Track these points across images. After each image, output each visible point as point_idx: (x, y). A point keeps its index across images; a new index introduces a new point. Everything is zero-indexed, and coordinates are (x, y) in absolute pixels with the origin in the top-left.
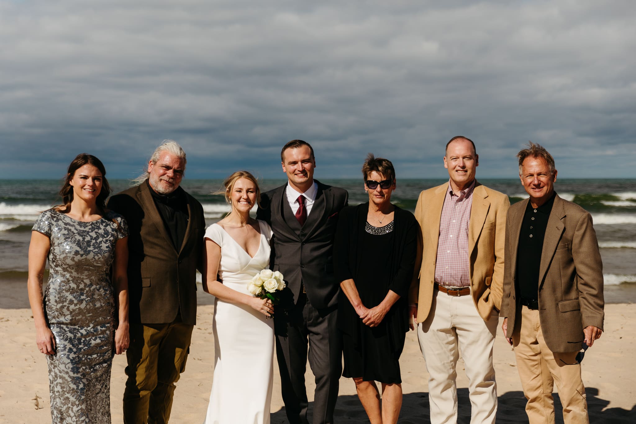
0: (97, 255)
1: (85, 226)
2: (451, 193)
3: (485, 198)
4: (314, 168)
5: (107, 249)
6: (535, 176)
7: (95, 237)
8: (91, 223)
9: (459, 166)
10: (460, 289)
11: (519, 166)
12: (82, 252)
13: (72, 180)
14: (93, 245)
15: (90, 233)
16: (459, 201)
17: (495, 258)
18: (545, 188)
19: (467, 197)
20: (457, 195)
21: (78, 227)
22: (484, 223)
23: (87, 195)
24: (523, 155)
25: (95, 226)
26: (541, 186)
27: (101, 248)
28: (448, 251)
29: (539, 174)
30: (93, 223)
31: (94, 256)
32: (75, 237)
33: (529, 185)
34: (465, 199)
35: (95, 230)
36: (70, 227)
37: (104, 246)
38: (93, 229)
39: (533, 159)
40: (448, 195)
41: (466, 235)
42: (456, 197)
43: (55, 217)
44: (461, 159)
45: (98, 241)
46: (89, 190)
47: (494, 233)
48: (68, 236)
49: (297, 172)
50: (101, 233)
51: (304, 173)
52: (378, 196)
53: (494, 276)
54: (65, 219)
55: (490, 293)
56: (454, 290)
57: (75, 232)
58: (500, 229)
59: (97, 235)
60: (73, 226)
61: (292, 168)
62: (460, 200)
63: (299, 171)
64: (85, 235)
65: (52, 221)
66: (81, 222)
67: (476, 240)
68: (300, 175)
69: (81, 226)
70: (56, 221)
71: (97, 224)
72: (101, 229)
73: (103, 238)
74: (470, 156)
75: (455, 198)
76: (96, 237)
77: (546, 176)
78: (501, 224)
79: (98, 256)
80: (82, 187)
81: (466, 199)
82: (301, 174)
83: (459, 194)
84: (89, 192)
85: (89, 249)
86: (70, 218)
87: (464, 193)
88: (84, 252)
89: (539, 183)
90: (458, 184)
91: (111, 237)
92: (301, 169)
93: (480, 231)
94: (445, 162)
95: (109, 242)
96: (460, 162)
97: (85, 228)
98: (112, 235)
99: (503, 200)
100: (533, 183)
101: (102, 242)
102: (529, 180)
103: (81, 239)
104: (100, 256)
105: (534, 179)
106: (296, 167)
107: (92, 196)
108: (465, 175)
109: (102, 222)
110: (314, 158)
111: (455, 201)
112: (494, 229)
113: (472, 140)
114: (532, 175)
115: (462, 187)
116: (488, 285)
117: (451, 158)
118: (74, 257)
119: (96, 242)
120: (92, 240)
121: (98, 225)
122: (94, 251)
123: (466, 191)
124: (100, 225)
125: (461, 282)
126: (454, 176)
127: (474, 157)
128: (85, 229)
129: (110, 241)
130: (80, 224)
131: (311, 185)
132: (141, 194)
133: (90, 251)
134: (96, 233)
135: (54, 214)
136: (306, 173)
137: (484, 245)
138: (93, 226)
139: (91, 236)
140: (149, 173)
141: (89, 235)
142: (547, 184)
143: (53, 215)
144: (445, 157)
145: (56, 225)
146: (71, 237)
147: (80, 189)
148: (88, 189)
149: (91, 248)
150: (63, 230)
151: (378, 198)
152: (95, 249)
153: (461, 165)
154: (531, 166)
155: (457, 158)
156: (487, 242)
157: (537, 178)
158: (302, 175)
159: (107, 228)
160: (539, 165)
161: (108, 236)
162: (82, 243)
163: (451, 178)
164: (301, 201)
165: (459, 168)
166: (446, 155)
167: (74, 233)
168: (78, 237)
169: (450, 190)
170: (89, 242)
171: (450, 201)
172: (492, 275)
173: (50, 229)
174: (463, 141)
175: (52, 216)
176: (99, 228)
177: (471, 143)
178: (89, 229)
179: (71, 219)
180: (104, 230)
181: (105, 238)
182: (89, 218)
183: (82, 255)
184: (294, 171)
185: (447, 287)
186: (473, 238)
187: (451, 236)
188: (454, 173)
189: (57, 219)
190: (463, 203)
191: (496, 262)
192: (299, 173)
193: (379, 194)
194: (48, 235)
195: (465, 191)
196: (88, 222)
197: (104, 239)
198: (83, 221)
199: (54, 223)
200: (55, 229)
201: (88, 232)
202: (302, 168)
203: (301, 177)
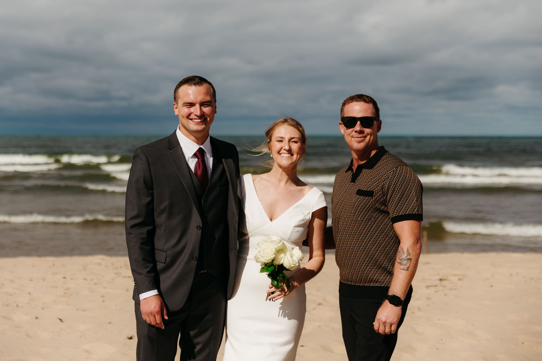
4: (215, 114)
51: (202, 118)
61: (187, 110)
63: (196, 115)
68: (197, 121)
82: (198, 119)
92: (198, 113)
106: (192, 109)
136: (205, 119)
158: (199, 121)
164: (200, 155)
184: (190, 115)
192: (196, 117)
202: (201, 112)
203: (198, 123)
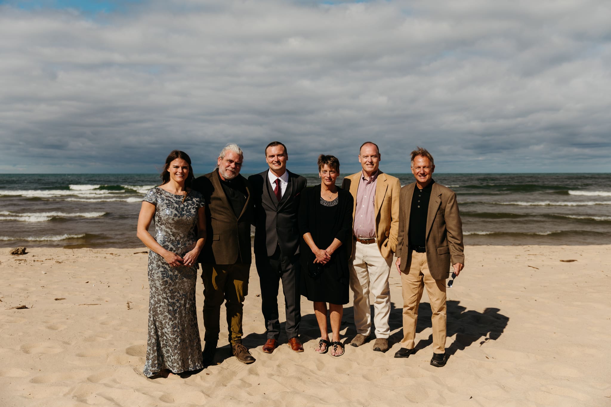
0: (188, 216)
1: (180, 198)
3: (385, 181)
5: (194, 213)
8: (183, 196)
10: (369, 240)
11: (411, 161)
13: (169, 169)
14: (185, 211)
17: (391, 219)
18: (428, 176)
19: (374, 181)
21: (175, 199)
22: (384, 197)
23: (179, 179)
24: (415, 155)
25: (186, 198)
26: (425, 174)
27: (191, 212)
28: (362, 216)
29: (424, 167)
32: (174, 205)
33: (417, 174)
34: (372, 182)
36: (170, 199)
37: (193, 211)
39: (421, 157)
40: (362, 180)
41: (373, 205)
42: (367, 181)
43: (159, 192)
44: (370, 157)
45: (189, 208)
47: (391, 203)
53: (391, 231)
54: (166, 193)
55: (388, 241)
56: (365, 240)
57: (173, 201)
58: (395, 201)
60: (171, 198)
61: (271, 159)
62: (369, 183)
63: (275, 161)
64: (180, 204)
65: (157, 195)
66: (177, 195)
67: (379, 209)
69: (177, 198)
70: (160, 195)
74: (375, 155)
75: (366, 182)
77: (428, 169)
78: (395, 197)
80: (175, 173)
82: (277, 164)
83: (368, 179)
84: (180, 177)
85: (183, 213)
89: (424, 172)
90: (368, 173)
93: (382, 202)
94: (359, 159)
96: (369, 159)
97: (179, 199)
98: (197, 205)
99: (396, 182)
101: (191, 209)
102: (417, 171)
105: (421, 170)
106: (273, 159)
107: (182, 180)
108: (372, 167)
111: (366, 184)
112: (391, 201)
113: (376, 144)
114: (419, 167)
115: (370, 174)
116: (387, 236)
117: (363, 156)
118: (174, 218)
119: (187, 209)
120: (185, 207)
122: (186, 214)
123: (373, 177)
125: (370, 236)
126: (365, 168)
127: (378, 155)
128: (179, 200)
129: (196, 208)
130: (176, 196)
131: (285, 172)
135: (159, 191)
136: (280, 163)
137: (384, 212)
138: (184, 198)
140: (219, 166)
141: (183, 204)
142: (429, 174)
144: (359, 155)
145: (160, 198)
146: (171, 205)
147: (174, 175)
148: (179, 174)
150: (165, 200)
151: (328, 181)
153: (370, 161)
154: (419, 162)
155: (367, 156)
156: (386, 209)
157: (423, 169)
160: (425, 161)
161: (194, 205)
163: (363, 168)
164: (278, 182)
165: (369, 163)
166: (360, 154)
167: (173, 203)
168: (176, 205)
169: (363, 176)
170: (183, 208)
171: (363, 184)
172: (389, 230)
173: (156, 200)
174: (371, 145)
175: (157, 191)
177: (375, 146)
178: (182, 200)
179: (170, 193)
180: (191, 201)
181: (193, 206)
182: (180, 193)
183: (179, 217)
184: (273, 162)
185: (360, 238)
186: (377, 207)
187: (364, 206)
188: (365, 166)
189: (161, 193)
190: (371, 185)
191: (393, 221)
193: (328, 179)
194: (155, 204)
195: (372, 177)
196: (181, 196)
197: (192, 207)
198: (178, 194)
200: (159, 201)
201: (182, 202)
202: (278, 160)
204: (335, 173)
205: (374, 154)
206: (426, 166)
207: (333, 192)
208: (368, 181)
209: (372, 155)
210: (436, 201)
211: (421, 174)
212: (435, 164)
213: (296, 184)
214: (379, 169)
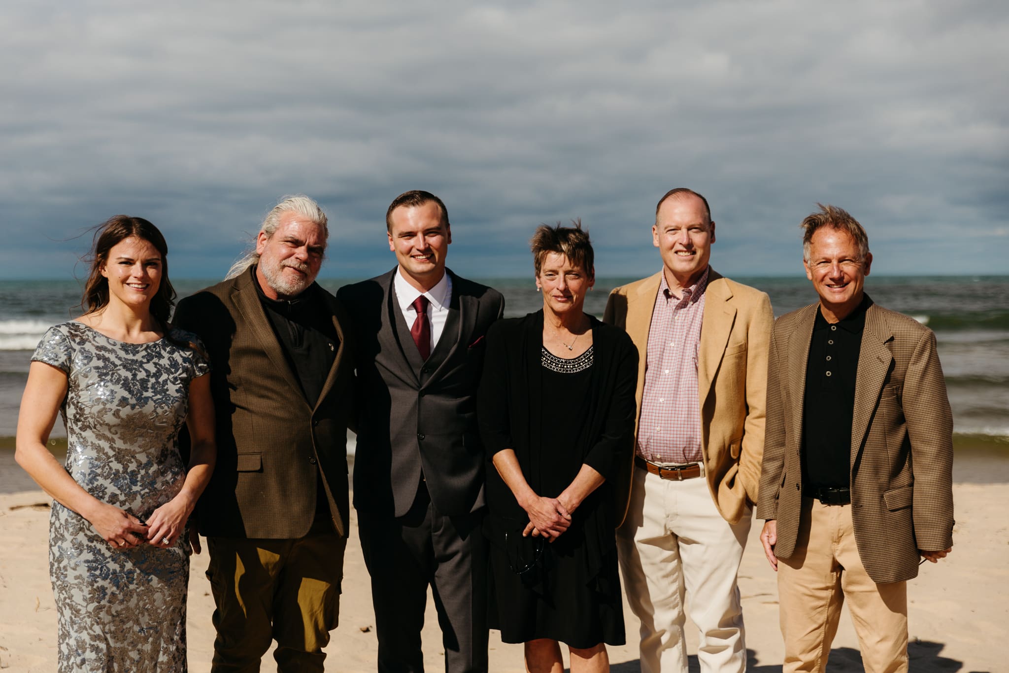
0: (160, 404)
1: (135, 352)
2: (666, 292)
3: (727, 300)
4: (448, 245)
5: (178, 395)
6: (835, 262)
7: (154, 372)
8: (145, 346)
9: (681, 244)
10: (682, 468)
11: (804, 243)
12: (133, 401)
13: (106, 268)
14: (152, 388)
15: (144, 365)
16: (682, 308)
17: (746, 409)
18: (851, 286)
19: (695, 300)
20: (678, 296)
21: (122, 354)
22: (727, 346)
23: (133, 295)
24: (813, 225)
25: (152, 351)
26: (845, 280)
27: (167, 393)
28: (661, 400)
29: (841, 260)
30: (148, 347)
31: (156, 408)
32: (119, 372)
33: (822, 280)
34: (691, 303)
35: (153, 358)
36: (107, 355)
37: (173, 389)
38: (149, 357)
39: (832, 232)
40: (662, 296)
41: (694, 369)
42: (676, 300)
43: (77, 336)
44: (684, 230)
45: (161, 380)
46: (136, 286)
47: (744, 363)
48: (105, 371)
49: (414, 252)
50: (165, 365)
51: (428, 254)
52: (559, 299)
53: (746, 443)
54: (96, 339)
55: (737, 472)
56: (672, 469)
57: (118, 362)
58: (755, 357)
59: (158, 369)
60: (112, 351)
61: (406, 243)
62: (683, 305)
63: (418, 250)
64: (135, 369)
65: (72, 343)
66: (127, 344)
67: (711, 379)
68: (421, 257)
69: (127, 352)
70: (79, 344)
71: (156, 349)
72: (164, 357)
73: (169, 375)
74: (701, 224)
75: (674, 302)
76: (157, 372)
77: (853, 264)
78: (757, 347)
79: (162, 408)
80: (124, 281)
81: (694, 303)
82: (422, 255)
83: (679, 293)
84: (138, 290)
85: (145, 394)
86: (106, 337)
87: (690, 292)
88: (137, 400)
89: (841, 275)
90: (678, 275)
91: (183, 372)
92: (422, 247)
93: (719, 361)
94: (654, 235)
95: (179, 382)
96: (682, 237)
97: (134, 355)
98: (186, 370)
99: (760, 302)
100: (830, 276)
101: (168, 381)
102: (822, 270)
103: (129, 375)
104: (166, 408)
105: (833, 268)
106: (412, 242)
107: (143, 298)
108: (691, 260)
109: (164, 347)
110: (448, 225)
111: (674, 308)
112: (744, 357)
113: (703, 196)
114: (828, 261)
115: (686, 279)
116: (735, 457)
117: (666, 228)
118: (118, 411)
119: (158, 382)
120: (150, 379)
121: (158, 349)
122: (155, 398)
123: (693, 288)
124: (162, 350)
125: (685, 456)
126: (671, 261)
127: (708, 226)
128: (135, 358)
129: (182, 379)
130: (125, 347)
131: (442, 278)
132: (239, 295)
133: (147, 398)
134: (155, 364)
135: (76, 331)
136: (433, 255)
137: (727, 387)
138: (149, 351)
139: (147, 371)
140: (259, 256)
141: (144, 369)
142: (856, 279)
143: (73, 331)
144: (655, 227)
145: (80, 351)
146: (110, 373)
147: (120, 285)
148: (135, 284)
149: (149, 394)
150: (95, 359)
151: (560, 301)
152: (156, 395)
153: (685, 242)
154: (827, 245)
155: (677, 229)
156: (731, 381)
157: (838, 267)
158: (424, 257)
159: (174, 356)
160: (843, 243)
161: (178, 371)
162: (133, 384)
163: (666, 264)
164: (422, 305)
165: (681, 248)
166: (657, 224)
167: (116, 366)
168: (124, 373)
169: (664, 287)
170: (144, 382)
171: (665, 308)
172: (742, 440)
173: (70, 358)
174: (688, 198)
175: (71, 333)
176: (160, 356)
177: (701, 200)
178: (143, 357)
179: (108, 338)
180: (169, 359)
181: (172, 373)
182: (138, 336)
183: (133, 407)
184: (410, 250)
185: (658, 464)
186: (707, 375)
187: (667, 372)
188: (671, 256)
189: (82, 338)
190: (688, 310)
191: (750, 414)
192: (419, 253)
193: (561, 295)
194: (65, 369)
195: (691, 288)
196: (140, 345)
197: (171, 376)
198: (129, 341)
199: (77, 347)
200: (79, 359)
201: (142, 363)
202: (425, 244)
203: (422, 262)
204: (582, 279)
205: (697, 221)
206: (845, 257)
207: (577, 330)
208: (679, 301)
209: (691, 224)
210: (878, 358)
211: (832, 279)
212: (872, 251)
213: (474, 311)
214: (710, 267)
